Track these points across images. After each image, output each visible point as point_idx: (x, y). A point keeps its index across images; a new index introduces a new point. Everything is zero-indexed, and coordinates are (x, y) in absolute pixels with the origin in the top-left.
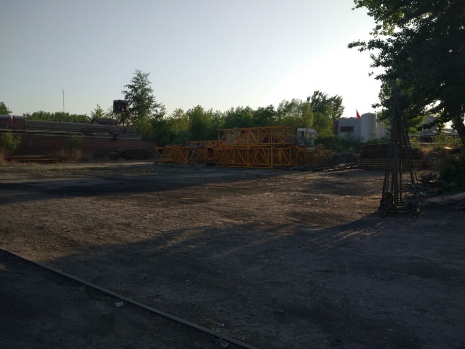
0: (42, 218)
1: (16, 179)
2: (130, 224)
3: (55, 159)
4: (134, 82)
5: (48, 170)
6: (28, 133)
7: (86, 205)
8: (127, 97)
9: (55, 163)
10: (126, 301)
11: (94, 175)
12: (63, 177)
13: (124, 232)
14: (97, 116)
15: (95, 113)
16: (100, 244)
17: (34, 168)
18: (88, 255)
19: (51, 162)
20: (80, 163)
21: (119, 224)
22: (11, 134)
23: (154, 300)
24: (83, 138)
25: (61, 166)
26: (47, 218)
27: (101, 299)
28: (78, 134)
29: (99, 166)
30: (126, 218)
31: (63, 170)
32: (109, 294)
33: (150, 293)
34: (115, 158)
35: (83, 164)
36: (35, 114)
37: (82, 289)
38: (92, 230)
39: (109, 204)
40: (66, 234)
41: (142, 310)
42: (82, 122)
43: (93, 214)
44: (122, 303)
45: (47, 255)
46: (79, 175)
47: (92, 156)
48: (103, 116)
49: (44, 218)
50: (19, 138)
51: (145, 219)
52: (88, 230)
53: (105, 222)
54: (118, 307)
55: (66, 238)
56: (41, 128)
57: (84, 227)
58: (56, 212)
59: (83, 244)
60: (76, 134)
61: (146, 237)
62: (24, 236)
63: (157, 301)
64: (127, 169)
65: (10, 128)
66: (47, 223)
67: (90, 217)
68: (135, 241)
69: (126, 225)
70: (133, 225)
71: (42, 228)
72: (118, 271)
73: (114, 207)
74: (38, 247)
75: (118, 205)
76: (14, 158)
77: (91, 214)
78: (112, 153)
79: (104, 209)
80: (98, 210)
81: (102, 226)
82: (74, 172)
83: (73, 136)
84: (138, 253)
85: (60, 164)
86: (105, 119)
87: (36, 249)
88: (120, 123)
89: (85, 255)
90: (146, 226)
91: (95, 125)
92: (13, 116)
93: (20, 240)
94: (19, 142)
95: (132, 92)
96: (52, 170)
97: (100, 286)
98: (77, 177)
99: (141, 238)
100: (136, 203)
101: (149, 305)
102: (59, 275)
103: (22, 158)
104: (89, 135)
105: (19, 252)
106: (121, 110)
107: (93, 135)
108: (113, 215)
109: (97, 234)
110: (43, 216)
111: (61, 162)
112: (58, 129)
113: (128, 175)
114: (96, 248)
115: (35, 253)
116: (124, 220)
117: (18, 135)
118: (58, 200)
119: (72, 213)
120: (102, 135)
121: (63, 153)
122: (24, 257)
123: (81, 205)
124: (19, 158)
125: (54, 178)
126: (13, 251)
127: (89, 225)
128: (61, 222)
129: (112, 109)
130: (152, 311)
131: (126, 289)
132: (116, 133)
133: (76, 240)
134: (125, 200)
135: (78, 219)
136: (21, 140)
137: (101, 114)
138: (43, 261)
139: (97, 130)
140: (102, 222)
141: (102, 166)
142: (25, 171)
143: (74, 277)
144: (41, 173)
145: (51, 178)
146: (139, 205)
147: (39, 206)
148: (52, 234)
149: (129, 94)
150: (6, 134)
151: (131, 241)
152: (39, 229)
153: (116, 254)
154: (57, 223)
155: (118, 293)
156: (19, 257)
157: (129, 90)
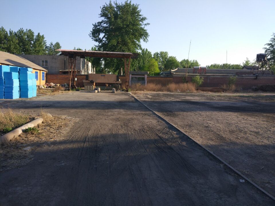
0: (208, 121)
1: (199, 100)
2: (259, 132)
3: (220, 90)
4: (272, 41)
5: (216, 96)
6: (207, 75)
7: (233, 117)
8: (266, 51)
9: (220, 92)
10: (247, 180)
11: (241, 100)
12: (223, 100)
13: (254, 137)
14: (246, 65)
15: (245, 63)
16: (237, 142)
17: (208, 94)
18: (229, 147)
19: (218, 91)
20: (234, 92)
21: (252, 131)
22: (199, 76)
23: (266, 185)
24: (237, 78)
25: (223, 94)
26: (210, 122)
27: (232, 174)
28: (234, 76)
29: (245, 95)
30: (257, 128)
31: (224, 96)
32: (237, 173)
33: (264, 180)
34: (256, 90)
35: (236, 93)
36: (211, 65)
37: (222, 165)
38: (234, 133)
39: (247, 118)
40: (219, 132)
41: (256, 189)
42: (237, 69)
43: (236, 123)
44: (244, 181)
45: (207, 142)
46: (232, 99)
47: (242, 88)
48: (250, 65)
49: (209, 122)
50: (203, 78)
51: (270, 131)
52: (232, 132)
53: (243, 129)
54: (241, 182)
55: (218, 135)
56: (214, 73)
57: (230, 130)
58: (216, 119)
59: (227, 140)
60: (233, 75)
61: (268, 143)
62: (198, 130)
63: (268, 186)
64: (263, 97)
65: (199, 73)
66: (210, 125)
67: (235, 125)
68: (260, 144)
69: (256, 132)
70: (260, 133)
71: (207, 127)
72: (246, 160)
73: (250, 120)
74: (203, 137)
75: (253, 119)
76: (200, 89)
77: (235, 123)
78: (254, 87)
79: (243, 121)
80: (240, 121)
81: (241, 131)
82: (230, 98)
83: (231, 77)
84: (261, 152)
85: (223, 93)
86: (251, 66)
87: (202, 138)
88: (260, 68)
89: (228, 146)
90: (270, 136)
91: (245, 70)
92: (200, 67)
93: (195, 131)
94: (203, 81)
95: (270, 48)
96: (218, 96)
97: (232, 166)
98: (231, 101)
99: (265, 143)
100: (265, 120)
101: (261, 187)
102: (211, 154)
103: (203, 89)
104: (241, 76)
105: (193, 137)
106: (261, 60)
107: (243, 76)
108: (249, 125)
109: (236, 135)
110: (209, 120)
111: (223, 92)
112: (223, 73)
113: (263, 101)
114: (235, 144)
115: (201, 140)
116: (255, 129)
117: (202, 77)
118: (218, 113)
119: (224, 121)
120: (248, 76)
121: (225, 87)
122: (195, 141)
123: (230, 117)
124: (202, 89)
125: (219, 100)
126: (191, 137)
127: (233, 129)
128: (217, 125)
129: (256, 60)
130: (263, 192)
131: (248, 173)
132: (257, 75)
133: (224, 136)
134: (259, 117)
135: (227, 125)
136: (203, 80)
137: (249, 63)
138: (205, 145)
139: (245, 73)
140: (241, 129)
141: (247, 95)
142: (204, 96)
143: (219, 157)
144: (212, 98)
145: (217, 100)
146: (267, 121)
147: (208, 115)
148: (212, 131)
149: (268, 49)
150: (197, 76)
151: (258, 143)
152: (206, 127)
153: (247, 149)
154: (216, 125)
155: (242, 174)
156: (193, 141)
157: (268, 47)
